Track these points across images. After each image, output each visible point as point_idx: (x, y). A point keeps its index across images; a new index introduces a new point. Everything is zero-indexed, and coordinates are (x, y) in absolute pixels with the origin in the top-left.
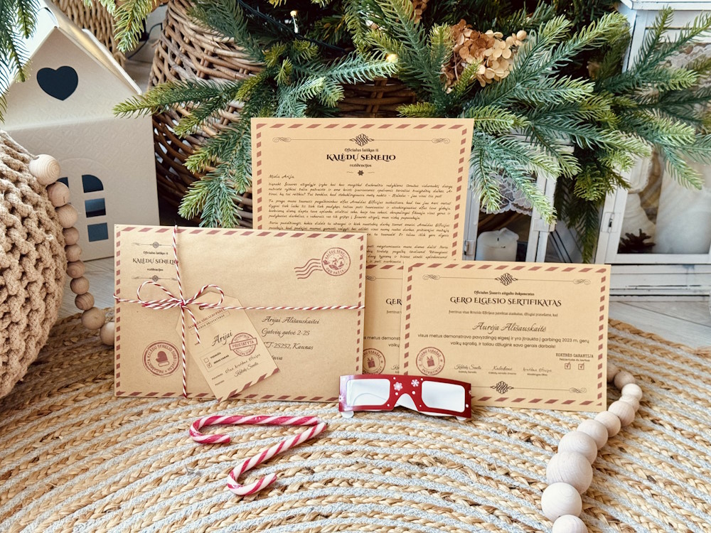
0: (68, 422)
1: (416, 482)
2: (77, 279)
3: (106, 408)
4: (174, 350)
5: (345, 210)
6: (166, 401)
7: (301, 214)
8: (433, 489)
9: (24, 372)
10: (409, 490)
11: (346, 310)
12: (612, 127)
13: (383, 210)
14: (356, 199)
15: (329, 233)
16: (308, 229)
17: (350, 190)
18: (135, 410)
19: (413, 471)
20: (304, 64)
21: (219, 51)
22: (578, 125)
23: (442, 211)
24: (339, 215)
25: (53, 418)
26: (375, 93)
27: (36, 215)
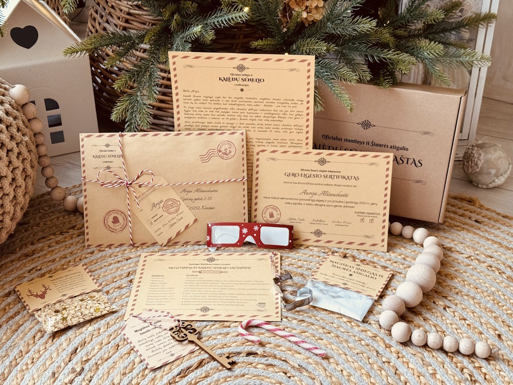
0: (45, 260)
2: (46, 167)
9: (14, 228)
20: (189, 17)
21: (132, 11)
22: (369, 48)
25: (35, 258)
26: (238, 35)
27: (15, 124)
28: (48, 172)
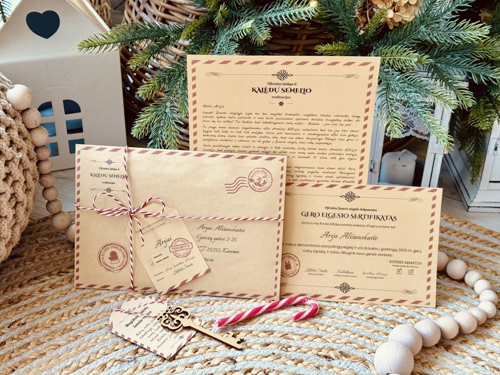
0: (33, 310)
2: (48, 188)
3: (65, 299)
4: (123, 250)
5: (268, 135)
6: (116, 293)
7: (230, 138)
11: (268, 222)
13: (301, 136)
14: (277, 126)
15: (254, 155)
16: (236, 151)
17: (272, 118)
18: (90, 301)
19: (321, 364)
20: (240, 9)
22: (474, 63)
23: (351, 138)
24: (262, 140)
25: (21, 306)
26: (300, 35)
27: (7, 136)
28: (51, 194)
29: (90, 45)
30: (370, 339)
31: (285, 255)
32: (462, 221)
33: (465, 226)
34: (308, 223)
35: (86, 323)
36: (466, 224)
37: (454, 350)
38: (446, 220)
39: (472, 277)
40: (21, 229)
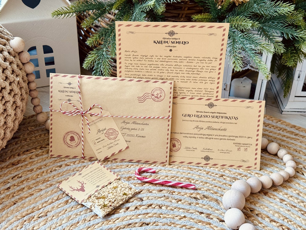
1: (193, 208)
2: (34, 98)
3: (45, 163)
4: (78, 135)
5: (163, 69)
6: (74, 160)
7: (141, 70)
8: (201, 212)
9: (5, 144)
10: (189, 211)
11: (162, 119)
12: (303, 28)
13: (182, 70)
14: (168, 63)
15: (155, 80)
16: (144, 78)
17: (165, 59)
18: (59, 164)
19: (192, 202)
22: (285, 27)
23: (212, 71)
24: (160, 71)
26: (184, 8)
27: (10, 68)
28: (36, 101)
29: (58, 13)
30: (221, 188)
31: (172, 139)
32: (278, 120)
33: (279, 122)
34: (186, 121)
35: (57, 177)
36: (280, 121)
37: (270, 195)
38: (268, 119)
39: (282, 153)
40: (19, 122)
